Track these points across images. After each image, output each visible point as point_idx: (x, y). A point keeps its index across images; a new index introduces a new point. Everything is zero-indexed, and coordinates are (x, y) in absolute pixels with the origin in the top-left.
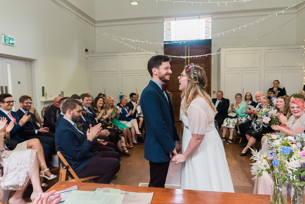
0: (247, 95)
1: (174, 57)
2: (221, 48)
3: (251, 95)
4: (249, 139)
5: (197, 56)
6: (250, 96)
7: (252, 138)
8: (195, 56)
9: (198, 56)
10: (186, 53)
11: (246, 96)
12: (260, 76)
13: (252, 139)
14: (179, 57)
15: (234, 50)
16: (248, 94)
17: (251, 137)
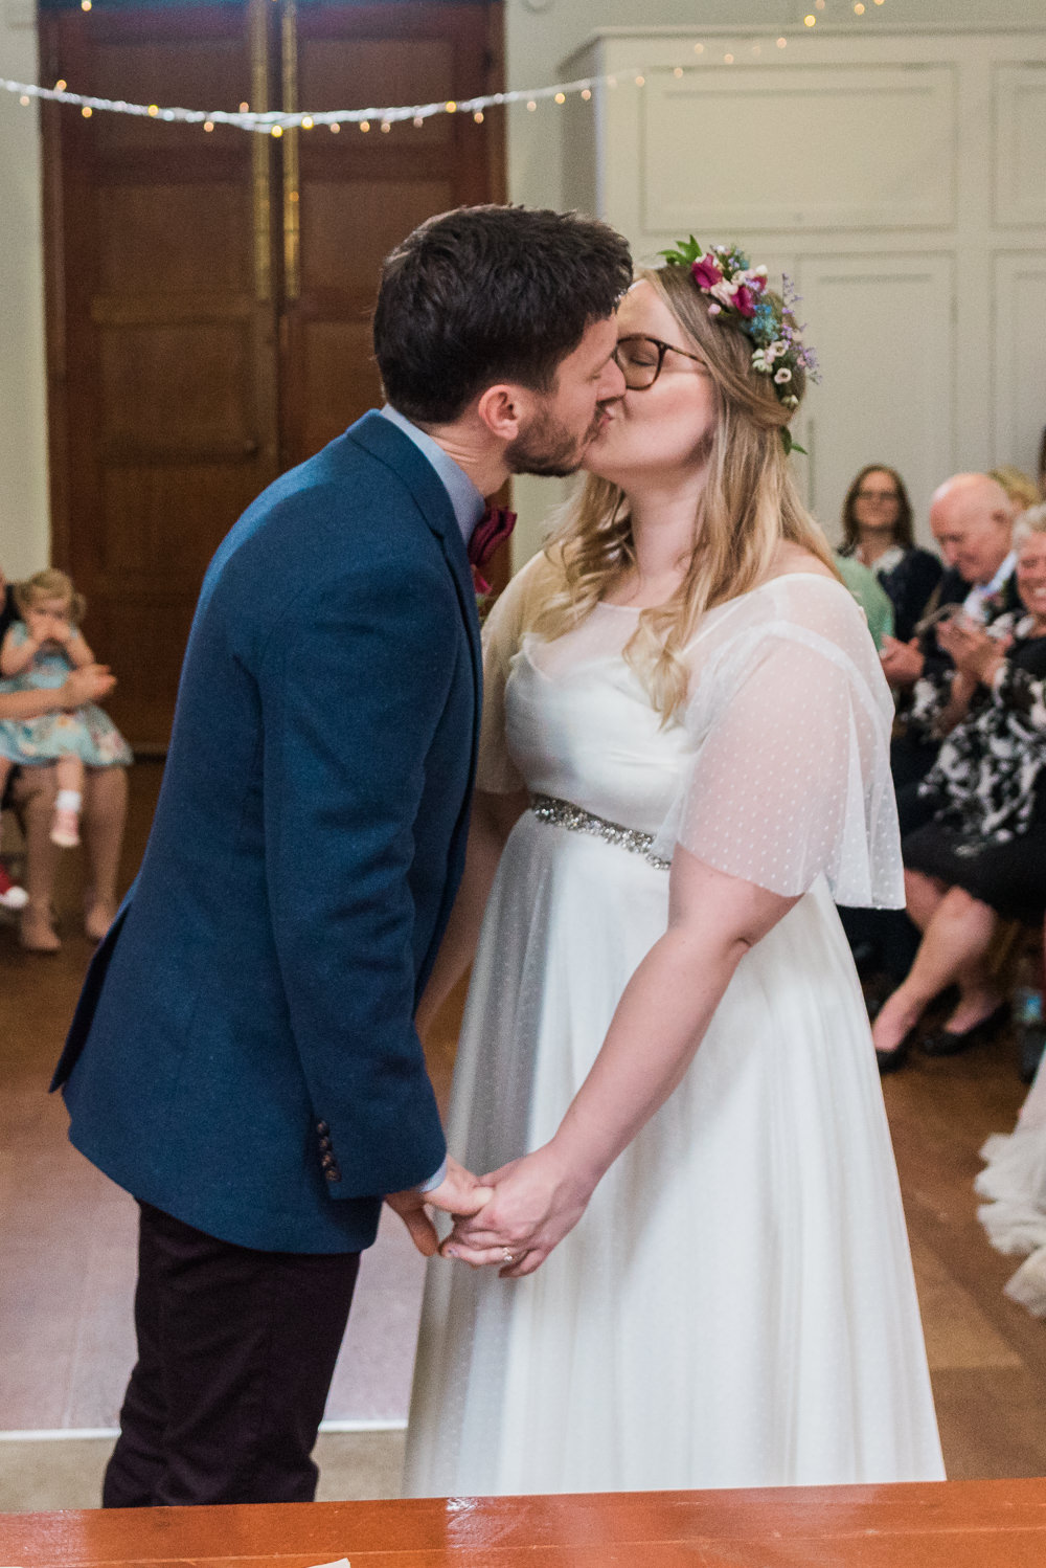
0: (869, 494)
1: (169, 115)
2: (598, 40)
3: (900, 494)
4: (932, 911)
5: (390, 115)
6: (891, 505)
7: (957, 899)
8: (371, 113)
9: (403, 113)
10: (260, 72)
11: (862, 504)
12: (954, 308)
13: (958, 915)
14: (220, 116)
15: (729, 59)
16: (877, 482)
17: (943, 891)
